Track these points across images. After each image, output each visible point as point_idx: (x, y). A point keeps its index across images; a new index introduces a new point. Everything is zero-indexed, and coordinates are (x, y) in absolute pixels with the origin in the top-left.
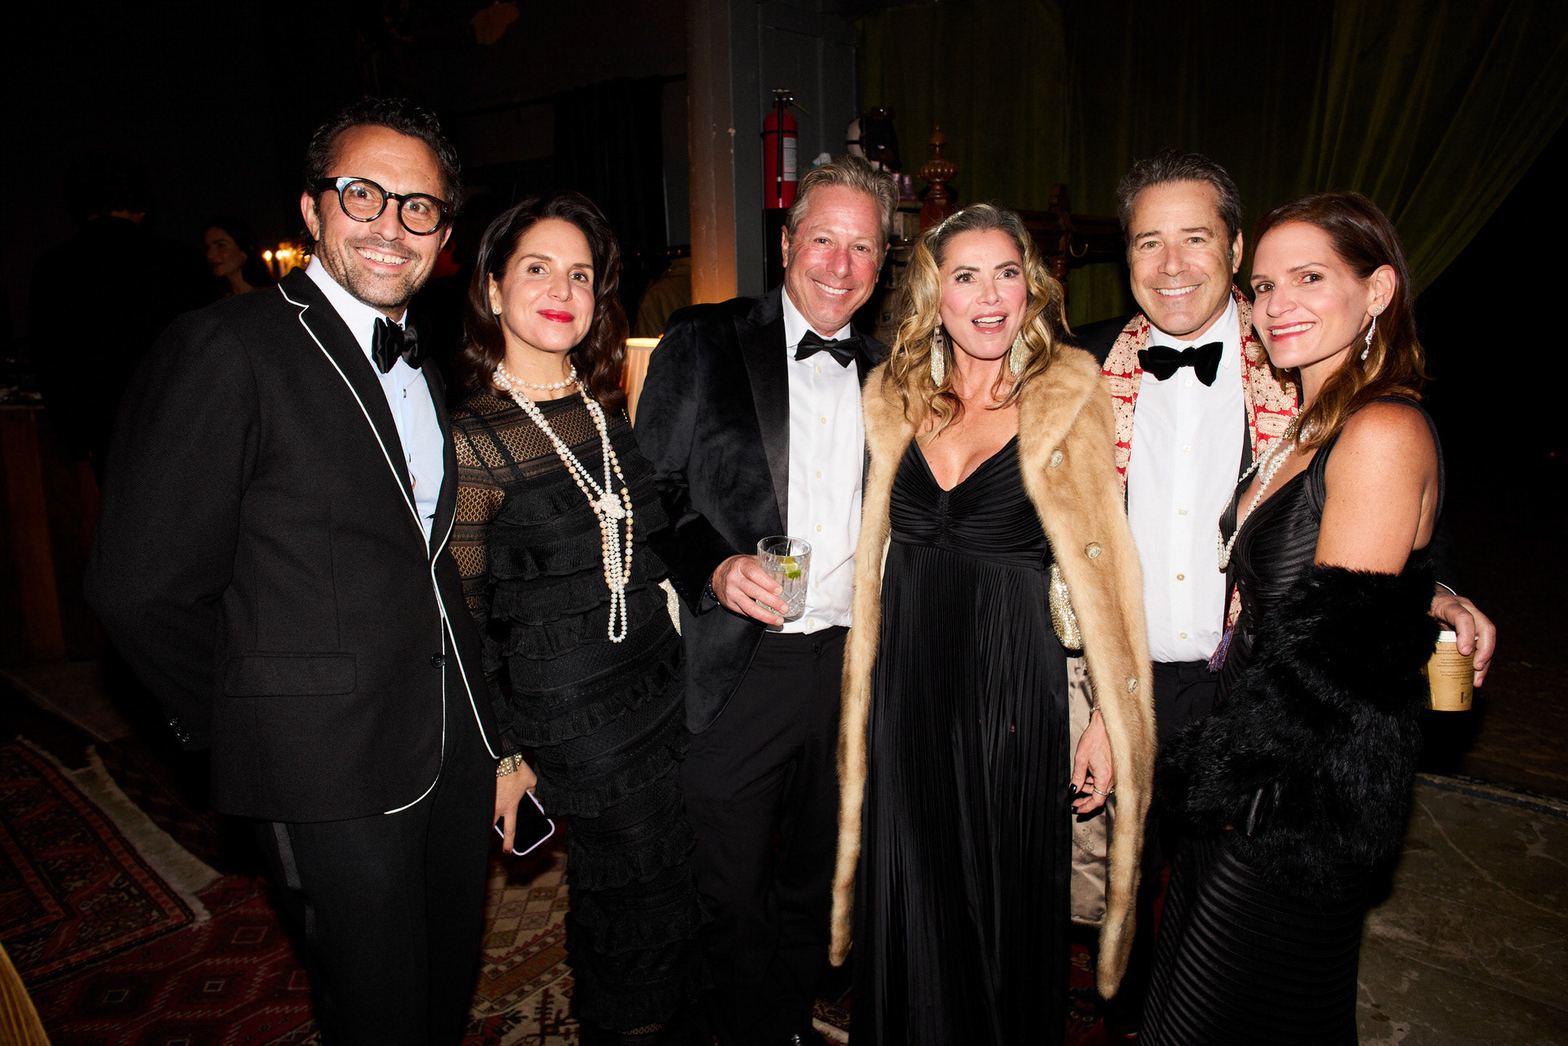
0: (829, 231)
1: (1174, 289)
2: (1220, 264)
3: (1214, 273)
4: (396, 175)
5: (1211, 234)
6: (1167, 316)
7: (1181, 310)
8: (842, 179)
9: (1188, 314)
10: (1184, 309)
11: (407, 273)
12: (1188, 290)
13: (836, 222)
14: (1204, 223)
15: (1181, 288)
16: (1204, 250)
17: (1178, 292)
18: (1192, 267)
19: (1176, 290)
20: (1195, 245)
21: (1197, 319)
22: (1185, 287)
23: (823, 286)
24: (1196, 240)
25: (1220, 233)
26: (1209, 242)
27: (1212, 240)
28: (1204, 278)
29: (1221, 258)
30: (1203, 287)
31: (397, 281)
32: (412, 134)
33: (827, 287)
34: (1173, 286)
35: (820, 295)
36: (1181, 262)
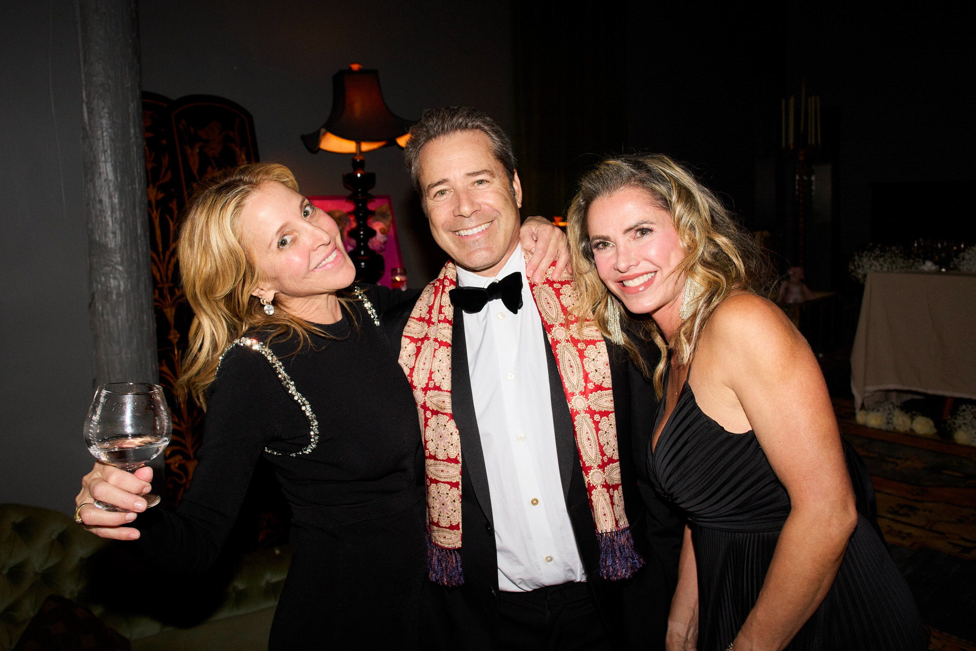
1: (471, 228)
2: (506, 200)
3: (503, 208)
5: (492, 174)
6: (469, 254)
7: (482, 247)
9: (488, 249)
10: (483, 246)
12: (483, 227)
14: (484, 166)
15: (477, 226)
16: (490, 189)
17: (475, 231)
18: (482, 206)
19: (473, 229)
20: (481, 187)
21: (497, 253)
22: (481, 225)
24: (481, 182)
25: (500, 173)
26: (492, 183)
27: (495, 180)
28: (495, 214)
29: (506, 194)
30: (496, 222)
34: (470, 226)
36: (472, 203)
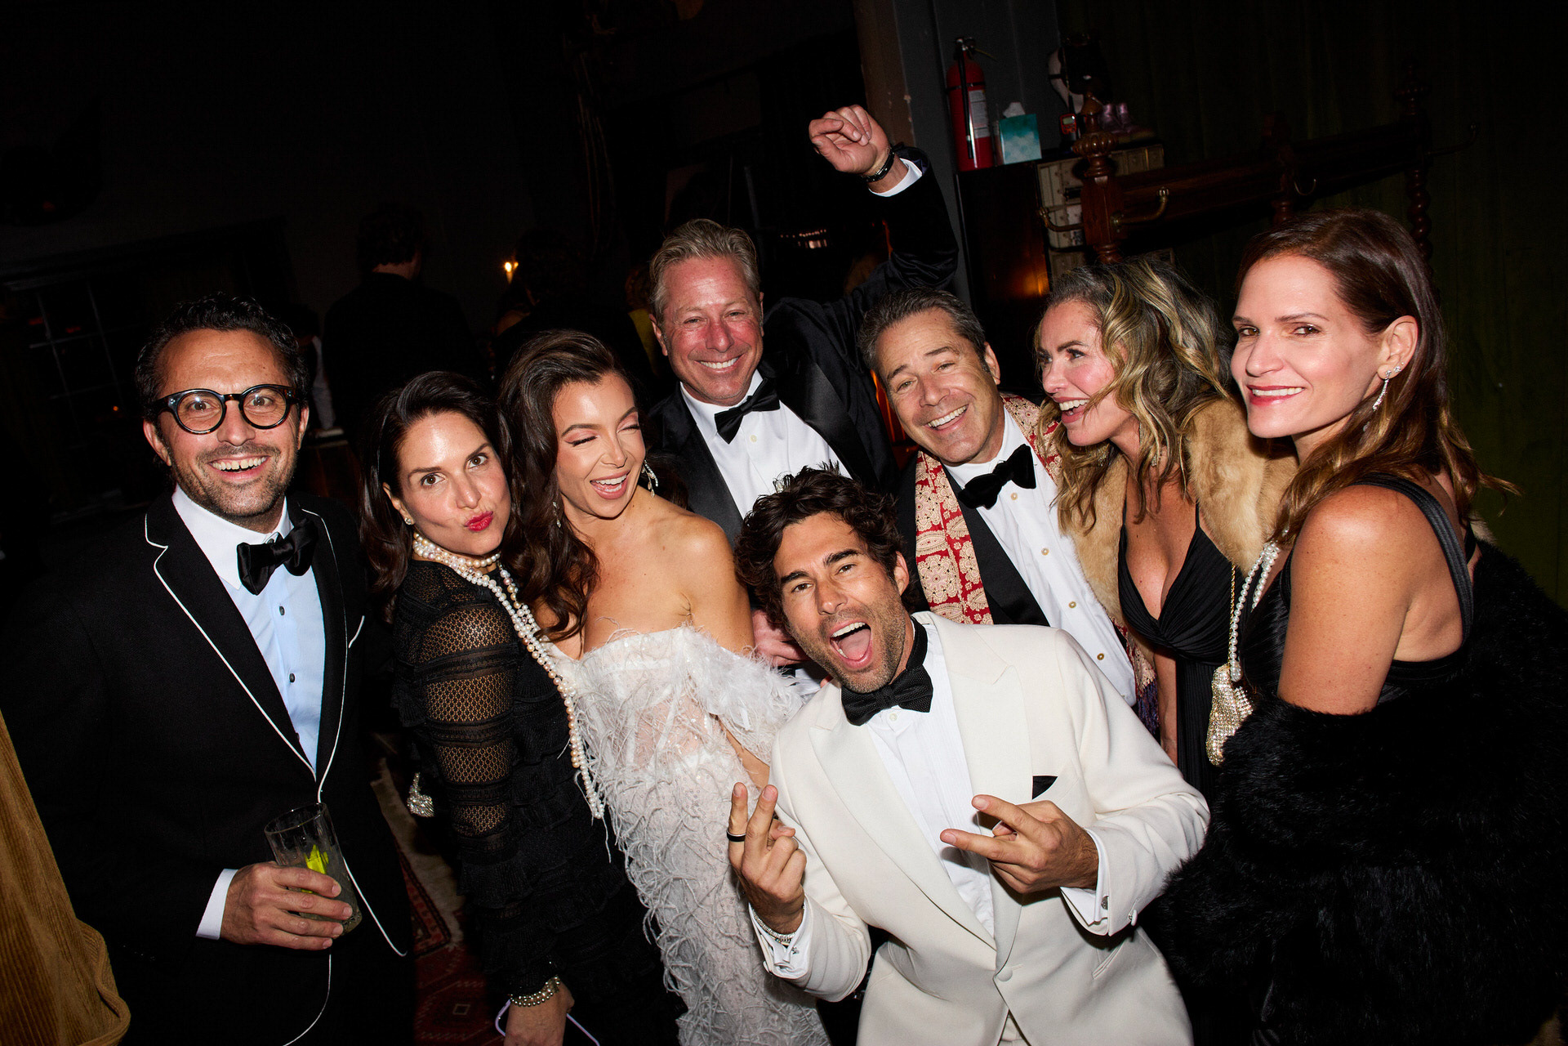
0: (695, 309)
2: (977, 380)
3: (976, 391)
4: (229, 375)
5: (957, 353)
6: (949, 449)
8: (690, 251)
9: (968, 439)
11: (269, 473)
13: (700, 296)
21: (978, 442)
23: (707, 364)
27: (959, 358)
29: (976, 373)
31: (260, 486)
32: (234, 327)
35: (711, 375)
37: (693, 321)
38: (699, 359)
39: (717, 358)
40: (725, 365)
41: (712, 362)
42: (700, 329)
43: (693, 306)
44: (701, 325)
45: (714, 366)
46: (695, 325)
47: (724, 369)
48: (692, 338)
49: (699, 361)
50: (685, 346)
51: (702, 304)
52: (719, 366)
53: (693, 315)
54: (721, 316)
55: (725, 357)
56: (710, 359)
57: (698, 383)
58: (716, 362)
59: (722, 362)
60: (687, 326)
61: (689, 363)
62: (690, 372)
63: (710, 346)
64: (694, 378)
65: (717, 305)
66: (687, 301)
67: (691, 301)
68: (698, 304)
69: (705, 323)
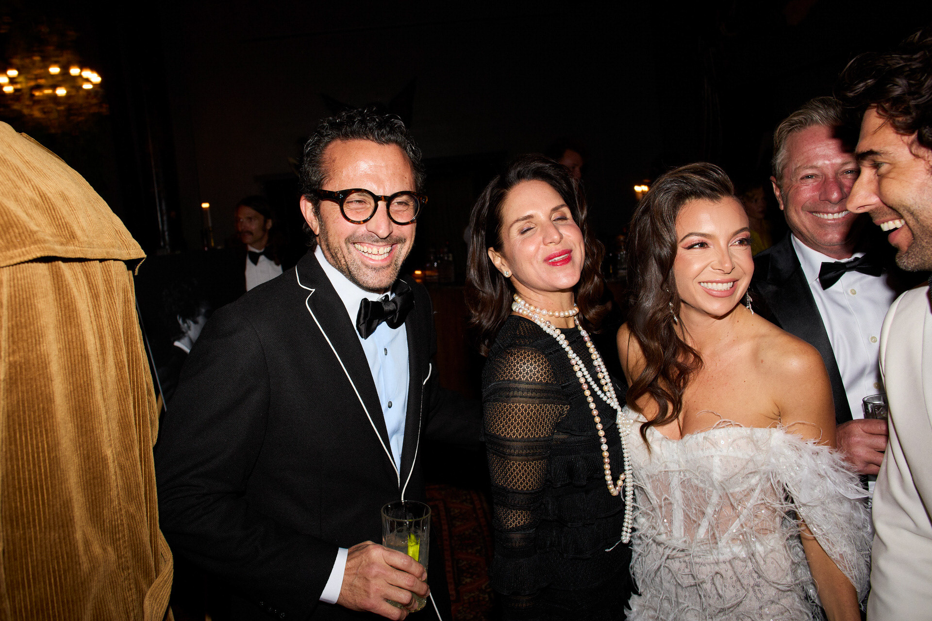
0: (812, 167)
8: (812, 120)
11: (396, 258)
13: (817, 157)
23: (821, 216)
33: (825, 215)
35: (822, 224)
37: (808, 177)
38: (813, 210)
39: (829, 210)
40: (836, 216)
41: (824, 213)
42: (815, 184)
43: (810, 165)
44: (816, 181)
45: (825, 216)
46: (810, 181)
47: (834, 219)
48: (807, 192)
49: (811, 212)
50: (799, 198)
51: (820, 163)
52: (830, 216)
53: (809, 172)
54: (836, 174)
55: (836, 209)
56: (822, 210)
57: (808, 231)
58: (827, 213)
59: (833, 214)
60: (804, 181)
61: (802, 214)
62: (802, 222)
63: (823, 198)
64: (805, 227)
65: (833, 165)
66: (805, 161)
67: (809, 161)
68: (815, 164)
69: (820, 179)
